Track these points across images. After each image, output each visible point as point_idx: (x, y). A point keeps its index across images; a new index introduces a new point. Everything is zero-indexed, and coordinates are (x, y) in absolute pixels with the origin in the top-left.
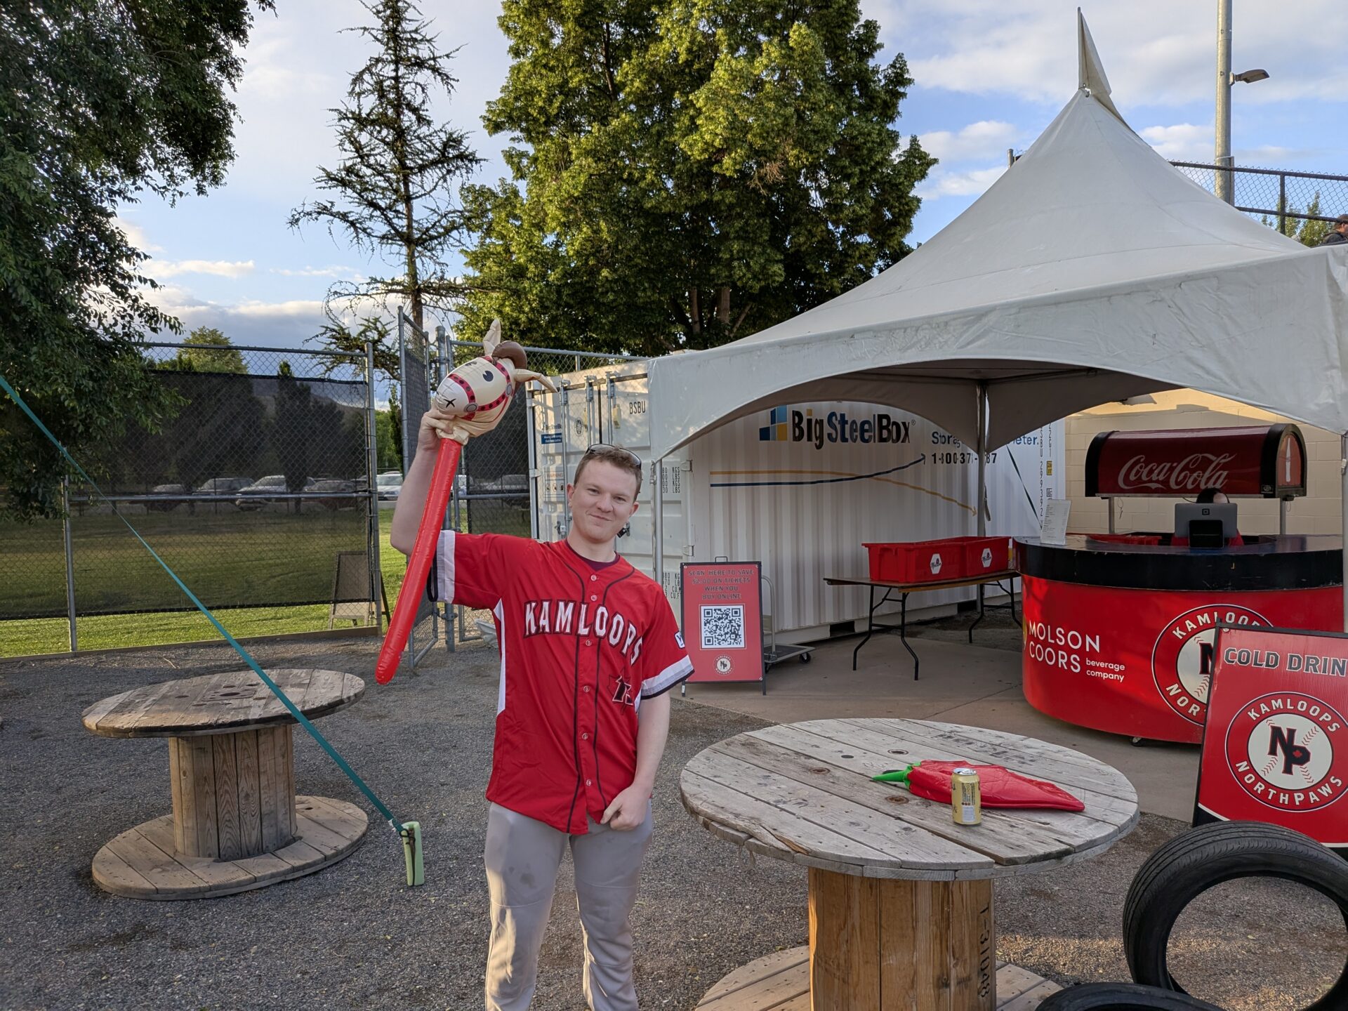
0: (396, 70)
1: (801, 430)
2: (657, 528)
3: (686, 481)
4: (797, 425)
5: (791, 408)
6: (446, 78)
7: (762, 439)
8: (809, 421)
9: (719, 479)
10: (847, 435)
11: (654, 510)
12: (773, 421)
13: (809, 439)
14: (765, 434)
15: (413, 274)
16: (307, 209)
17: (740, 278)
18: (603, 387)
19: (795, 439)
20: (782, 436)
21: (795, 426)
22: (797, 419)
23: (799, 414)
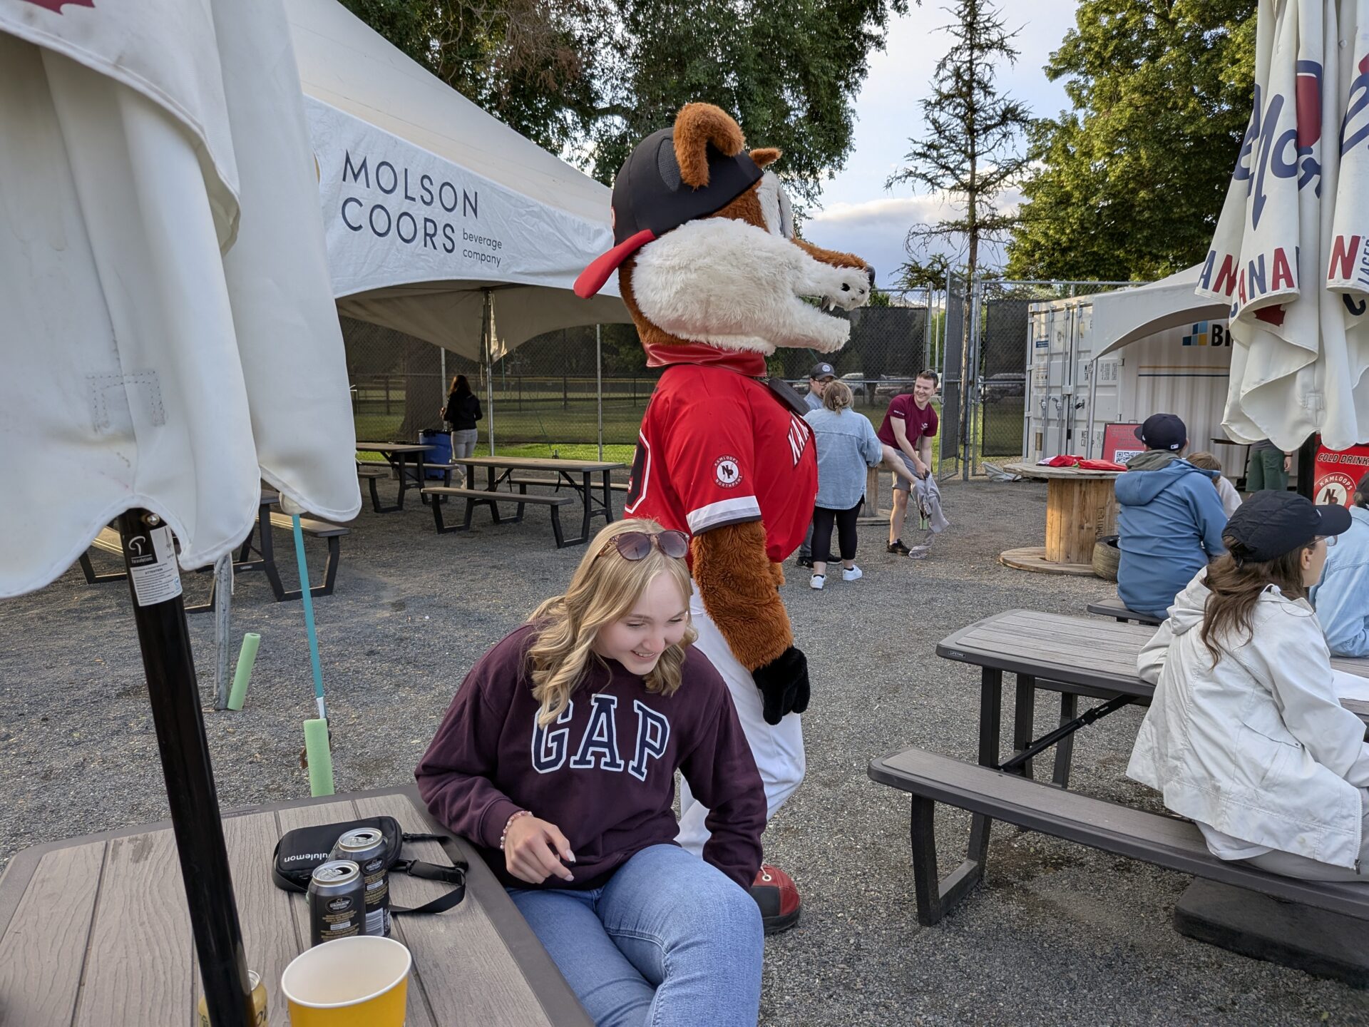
0: (971, 55)
1: (1219, 338)
3: (1118, 371)
4: (1216, 335)
5: (1211, 323)
6: (1010, 53)
7: (1184, 344)
9: (1145, 371)
12: (1194, 333)
13: (1227, 344)
14: (1187, 341)
15: (973, 214)
16: (898, 175)
18: (1075, 310)
19: (1214, 344)
20: (1202, 343)
21: (1214, 335)
22: (1217, 330)
23: (1220, 327)
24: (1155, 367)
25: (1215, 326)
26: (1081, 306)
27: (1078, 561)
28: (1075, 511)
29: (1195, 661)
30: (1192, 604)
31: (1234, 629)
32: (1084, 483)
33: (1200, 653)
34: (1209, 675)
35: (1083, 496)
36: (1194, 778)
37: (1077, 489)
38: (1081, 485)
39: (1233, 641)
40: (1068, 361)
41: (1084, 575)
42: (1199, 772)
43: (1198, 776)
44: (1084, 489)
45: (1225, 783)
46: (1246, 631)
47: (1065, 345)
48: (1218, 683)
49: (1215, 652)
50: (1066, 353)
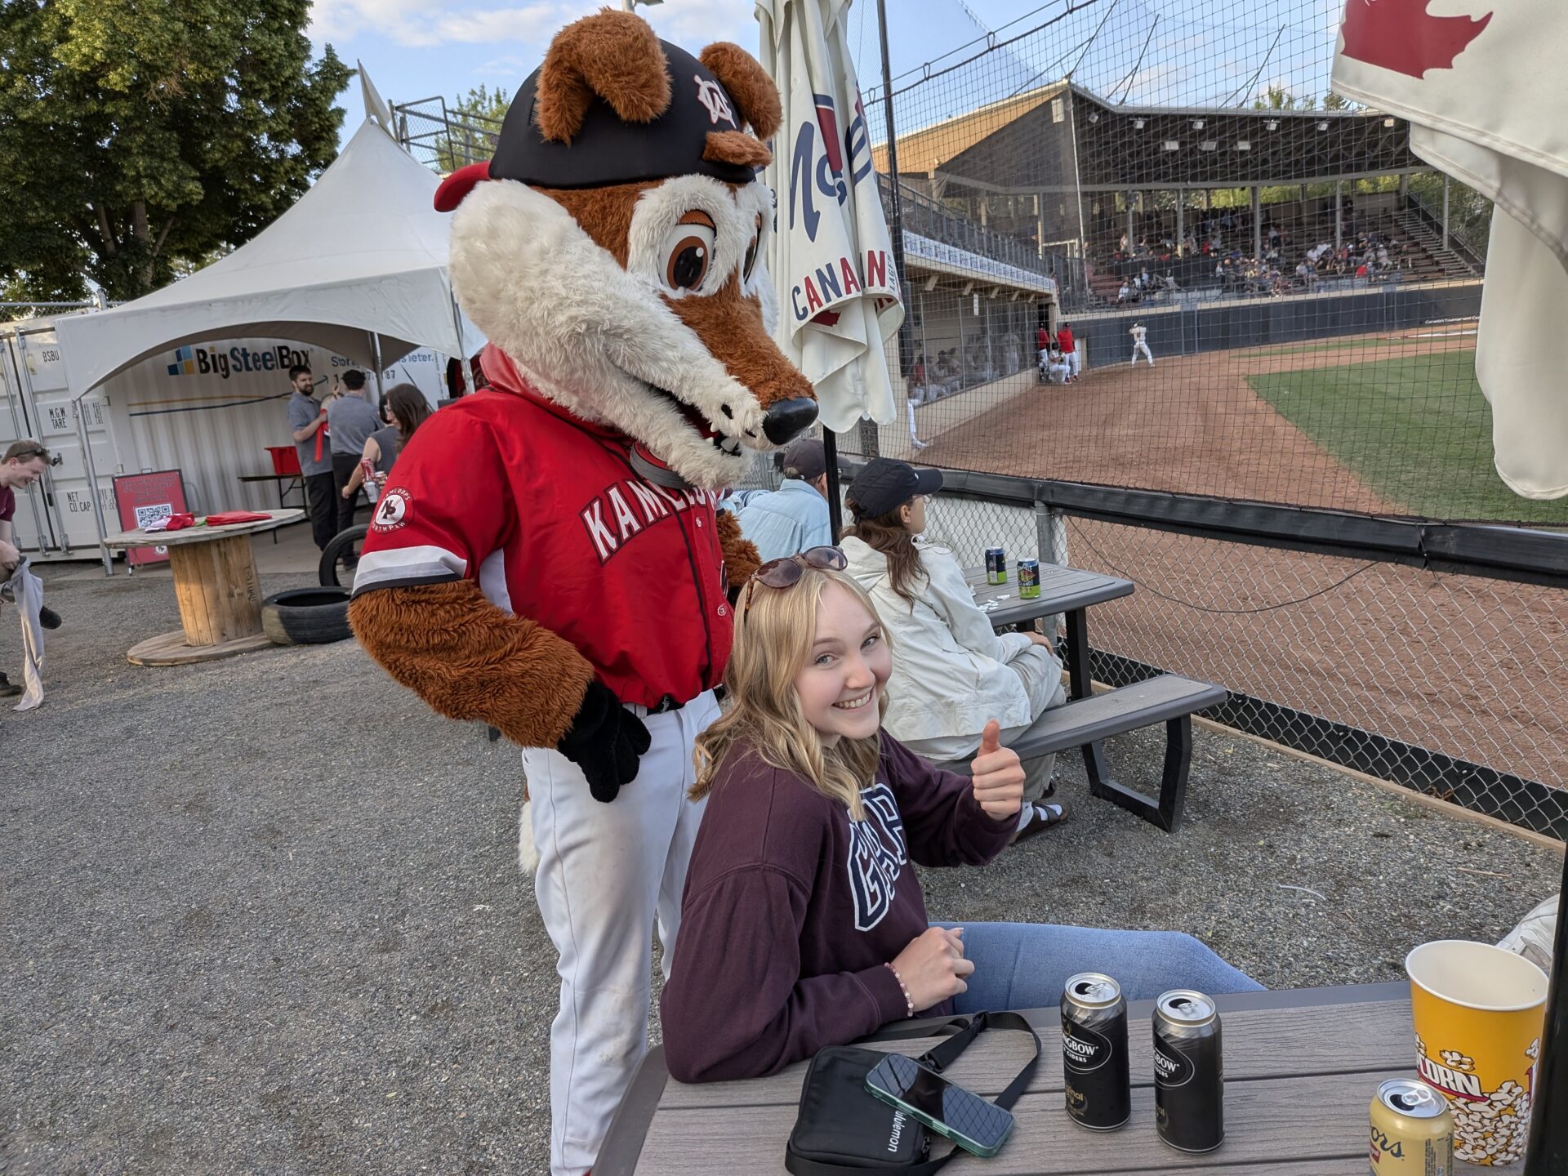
1: (207, 365)
2: (86, 452)
3: (106, 412)
4: (203, 360)
5: (193, 347)
7: (171, 374)
8: (213, 357)
9: (136, 410)
10: (251, 365)
11: (81, 439)
12: (179, 359)
13: (216, 370)
14: (173, 370)
17: (152, 197)
18: (14, 340)
19: (202, 371)
20: (190, 371)
21: (200, 361)
22: (201, 356)
23: (203, 352)
24: (146, 404)
25: (199, 351)
26: (21, 334)
27: (237, 636)
28: (219, 578)
29: (893, 613)
30: (866, 569)
31: (913, 578)
32: (222, 545)
33: (896, 606)
34: (911, 621)
35: (224, 556)
36: (926, 706)
37: (214, 551)
38: (218, 545)
39: (918, 588)
40: (19, 406)
41: (262, 648)
42: (928, 698)
43: (928, 702)
44: (223, 550)
45: (955, 697)
46: (924, 577)
47: (7, 385)
48: (917, 623)
49: (906, 596)
50: (13, 397)
